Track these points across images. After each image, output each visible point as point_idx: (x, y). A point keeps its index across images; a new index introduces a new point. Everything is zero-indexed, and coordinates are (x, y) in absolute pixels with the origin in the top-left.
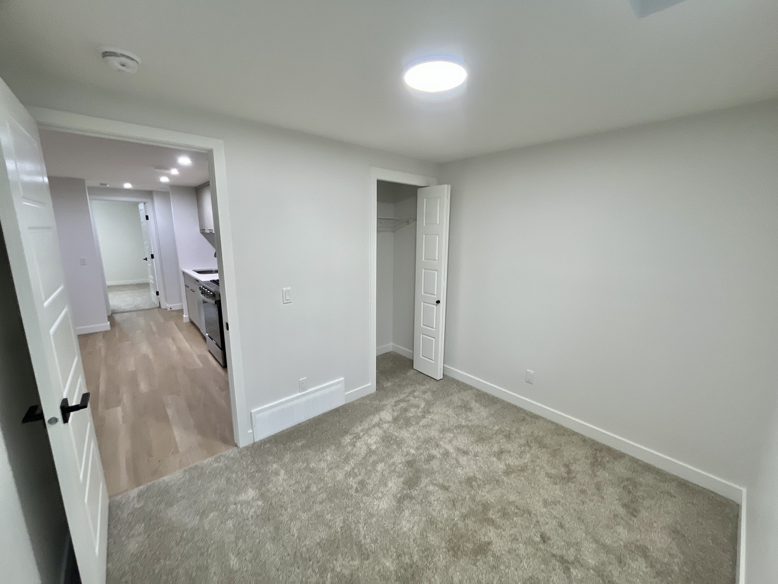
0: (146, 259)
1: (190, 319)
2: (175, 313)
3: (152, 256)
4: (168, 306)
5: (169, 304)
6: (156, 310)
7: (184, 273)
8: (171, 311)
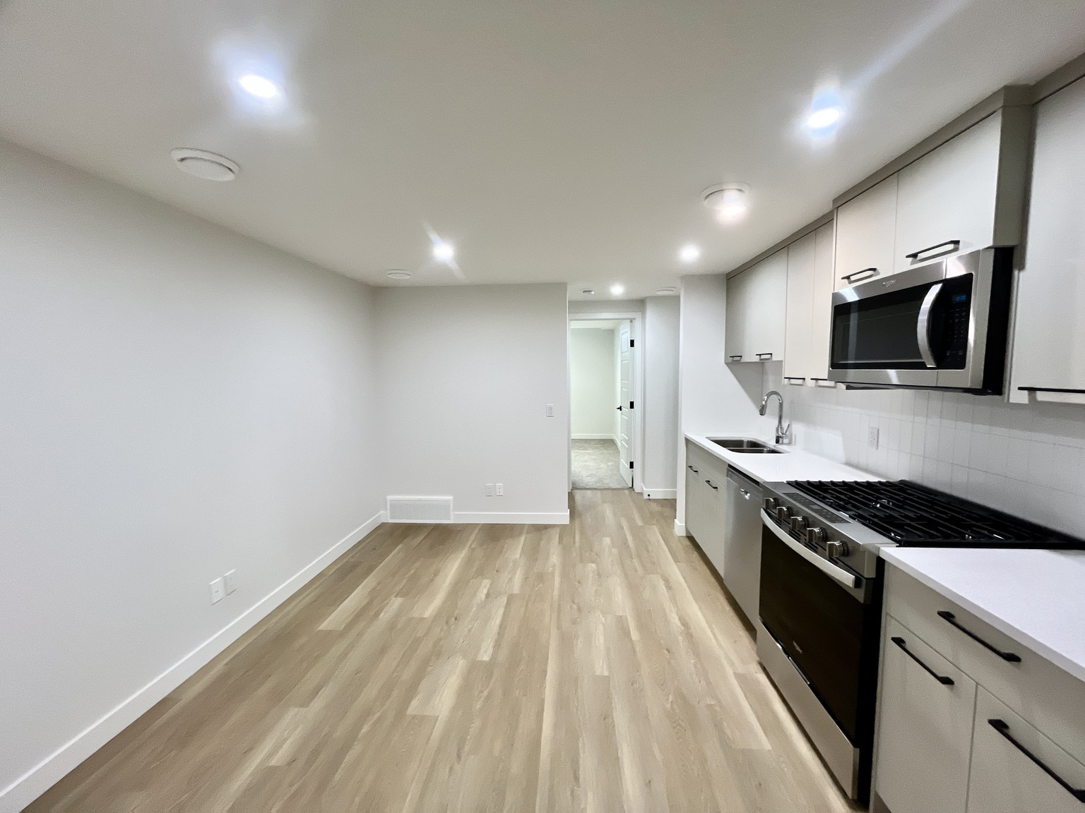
0: (620, 408)
1: (687, 531)
2: (654, 507)
3: (632, 405)
4: (646, 490)
5: (646, 488)
6: (626, 492)
7: (688, 441)
8: (649, 500)
